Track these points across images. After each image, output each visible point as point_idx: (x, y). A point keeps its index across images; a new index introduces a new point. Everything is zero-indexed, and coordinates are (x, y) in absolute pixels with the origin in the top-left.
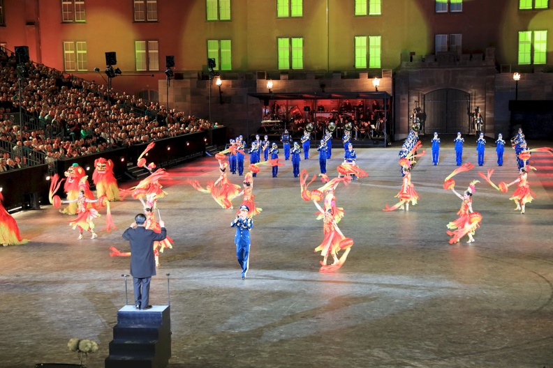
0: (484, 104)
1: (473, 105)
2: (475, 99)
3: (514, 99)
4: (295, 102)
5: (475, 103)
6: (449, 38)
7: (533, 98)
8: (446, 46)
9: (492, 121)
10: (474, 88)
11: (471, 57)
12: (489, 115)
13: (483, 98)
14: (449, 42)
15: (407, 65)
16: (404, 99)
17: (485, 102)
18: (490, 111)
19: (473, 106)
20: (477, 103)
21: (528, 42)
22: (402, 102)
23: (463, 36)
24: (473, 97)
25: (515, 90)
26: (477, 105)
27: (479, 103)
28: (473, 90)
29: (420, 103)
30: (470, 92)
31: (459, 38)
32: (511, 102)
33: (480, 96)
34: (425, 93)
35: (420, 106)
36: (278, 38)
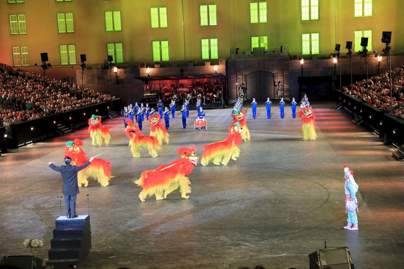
0: (283, 80)
1: (276, 80)
2: (277, 77)
3: (301, 76)
4: (165, 81)
6: (259, 39)
7: (312, 75)
8: (258, 44)
9: (289, 90)
11: (274, 51)
12: (286, 86)
13: (282, 76)
14: (259, 42)
15: (234, 56)
16: (233, 78)
17: (283, 78)
18: (287, 84)
20: (279, 79)
21: (308, 41)
22: (232, 80)
23: (268, 38)
24: (276, 75)
25: (301, 71)
26: (279, 80)
28: (276, 71)
30: (274, 72)
31: (265, 39)
32: (299, 78)
33: (280, 74)
34: (246, 74)
36: (152, 41)
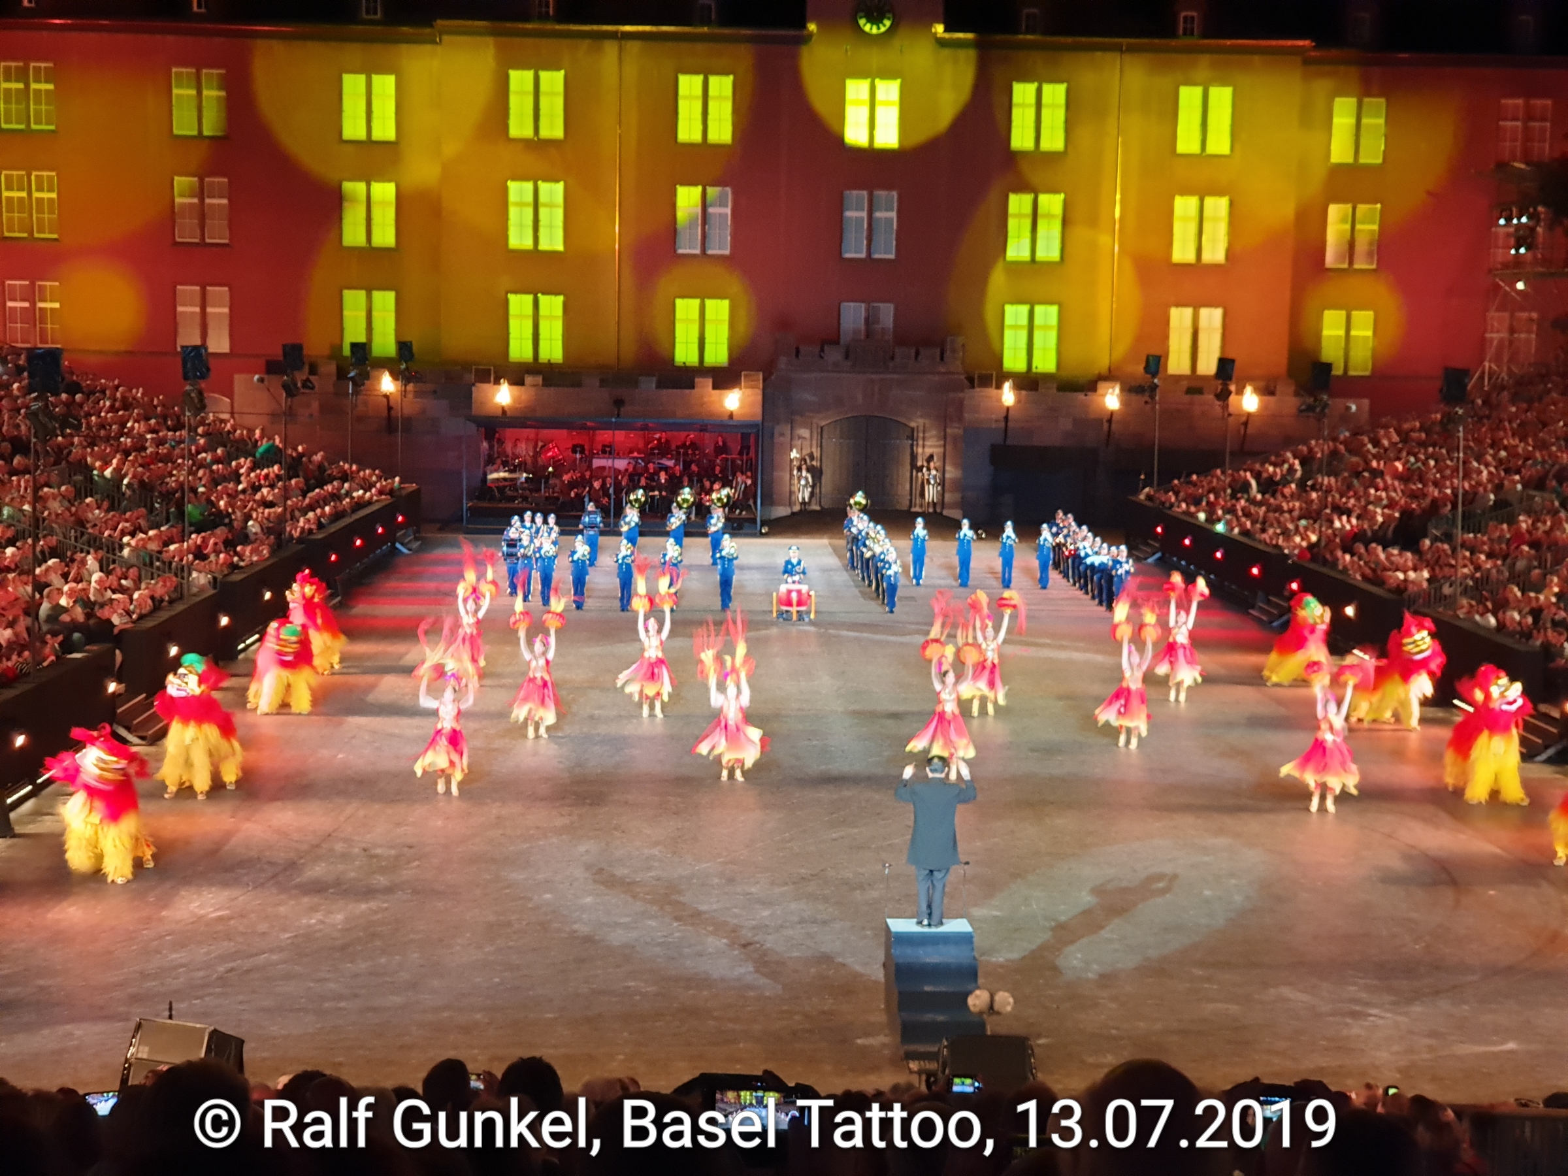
0: (941, 450)
1: (920, 450)
2: (924, 439)
3: (1002, 442)
4: (550, 433)
5: (924, 447)
6: (867, 310)
7: (1037, 441)
8: (862, 327)
9: (959, 486)
10: (921, 417)
11: (917, 354)
12: (951, 473)
13: (939, 439)
14: (867, 320)
15: (788, 364)
16: (782, 435)
17: (945, 446)
18: (956, 465)
19: (922, 452)
20: (929, 446)
21: (1020, 327)
22: (778, 439)
23: (896, 309)
24: (921, 435)
25: (1003, 424)
26: (928, 451)
27: (931, 446)
28: (921, 421)
29: (814, 442)
30: (913, 424)
31: (887, 313)
32: (994, 448)
33: (934, 433)
34: (823, 423)
35: (814, 450)
36: (507, 292)
